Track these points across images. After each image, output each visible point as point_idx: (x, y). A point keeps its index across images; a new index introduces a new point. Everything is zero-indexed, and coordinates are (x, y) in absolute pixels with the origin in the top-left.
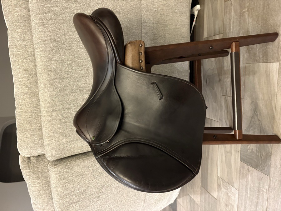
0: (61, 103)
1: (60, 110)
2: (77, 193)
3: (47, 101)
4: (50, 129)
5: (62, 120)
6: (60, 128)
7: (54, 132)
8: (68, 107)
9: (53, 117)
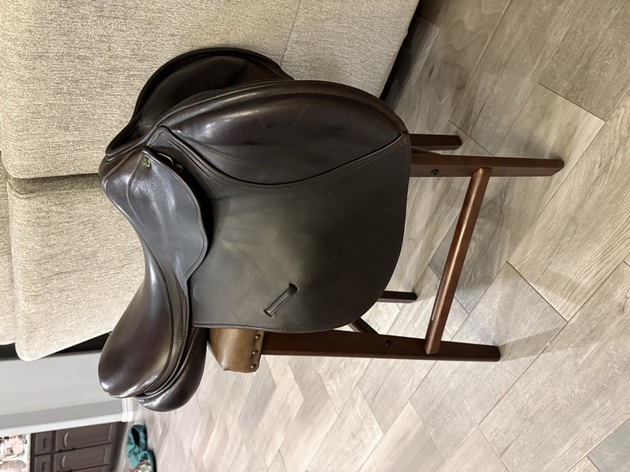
0: (65, 38)
1: (60, 58)
2: (75, 256)
3: (23, 26)
4: (23, 102)
5: (61, 86)
6: (51, 106)
7: (33, 113)
8: (83, 54)
9: (37, 73)
